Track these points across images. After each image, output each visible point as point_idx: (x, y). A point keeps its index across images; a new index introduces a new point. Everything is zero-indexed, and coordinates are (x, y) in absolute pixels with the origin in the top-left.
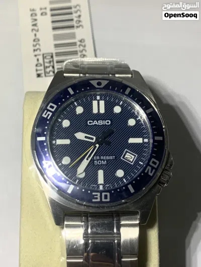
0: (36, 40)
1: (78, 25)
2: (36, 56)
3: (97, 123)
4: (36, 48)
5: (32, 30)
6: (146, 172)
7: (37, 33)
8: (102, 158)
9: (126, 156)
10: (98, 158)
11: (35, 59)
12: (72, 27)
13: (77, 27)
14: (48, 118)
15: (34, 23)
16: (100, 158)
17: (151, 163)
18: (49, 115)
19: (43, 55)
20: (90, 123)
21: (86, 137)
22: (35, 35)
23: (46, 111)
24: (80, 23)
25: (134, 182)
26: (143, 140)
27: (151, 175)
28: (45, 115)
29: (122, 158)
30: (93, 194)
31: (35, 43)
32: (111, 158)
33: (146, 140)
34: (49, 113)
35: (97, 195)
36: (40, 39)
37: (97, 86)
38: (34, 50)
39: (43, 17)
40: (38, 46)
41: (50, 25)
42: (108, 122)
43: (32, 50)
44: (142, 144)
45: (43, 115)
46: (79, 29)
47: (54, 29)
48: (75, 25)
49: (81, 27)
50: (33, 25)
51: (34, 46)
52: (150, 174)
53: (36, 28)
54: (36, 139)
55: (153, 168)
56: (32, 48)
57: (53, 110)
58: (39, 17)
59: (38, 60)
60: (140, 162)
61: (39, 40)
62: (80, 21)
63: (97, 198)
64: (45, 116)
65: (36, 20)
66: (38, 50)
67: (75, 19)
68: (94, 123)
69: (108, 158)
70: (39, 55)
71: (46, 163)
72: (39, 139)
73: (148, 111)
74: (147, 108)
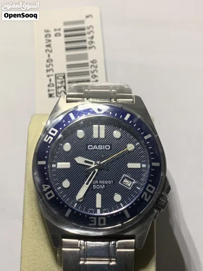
0: (49, 61)
1: (91, 46)
2: (48, 76)
3: (97, 148)
4: (49, 68)
5: (46, 51)
6: (142, 197)
7: (51, 54)
9: (124, 181)
10: (97, 182)
11: (48, 79)
12: (85, 48)
13: (90, 48)
14: (49, 143)
15: (48, 44)
16: (99, 182)
17: (147, 189)
18: (50, 139)
19: (56, 75)
20: (90, 147)
22: (49, 56)
23: (47, 136)
24: (93, 44)
25: (130, 207)
26: (141, 165)
29: (120, 183)
31: (48, 64)
34: (50, 137)
35: (93, 219)
36: (54, 60)
37: (98, 112)
38: (47, 71)
39: (58, 38)
40: (51, 67)
41: (64, 46)
43: (45, 71)
46: (91, 50)
47: (67, 49)
48: (88, 46)
49: (93, 48)
50: (47, 46)
51: (47, 66)
53: (50, 49)
54: (37, 162)
55: (149, 194)
56: (46, 68)
57: (54, 135)
58: (53, 38)
59: (50, 80)
61: (52, 61)
62: (92, 42)
65: (50, 41)
66: (51, 71)
67: (88, 40)
68: (94, 148)
69: (106, 182)
70: (52, 75)
71: (46, 187)
72: (40, 163)
73: (146, 138)
74: (146, 134)
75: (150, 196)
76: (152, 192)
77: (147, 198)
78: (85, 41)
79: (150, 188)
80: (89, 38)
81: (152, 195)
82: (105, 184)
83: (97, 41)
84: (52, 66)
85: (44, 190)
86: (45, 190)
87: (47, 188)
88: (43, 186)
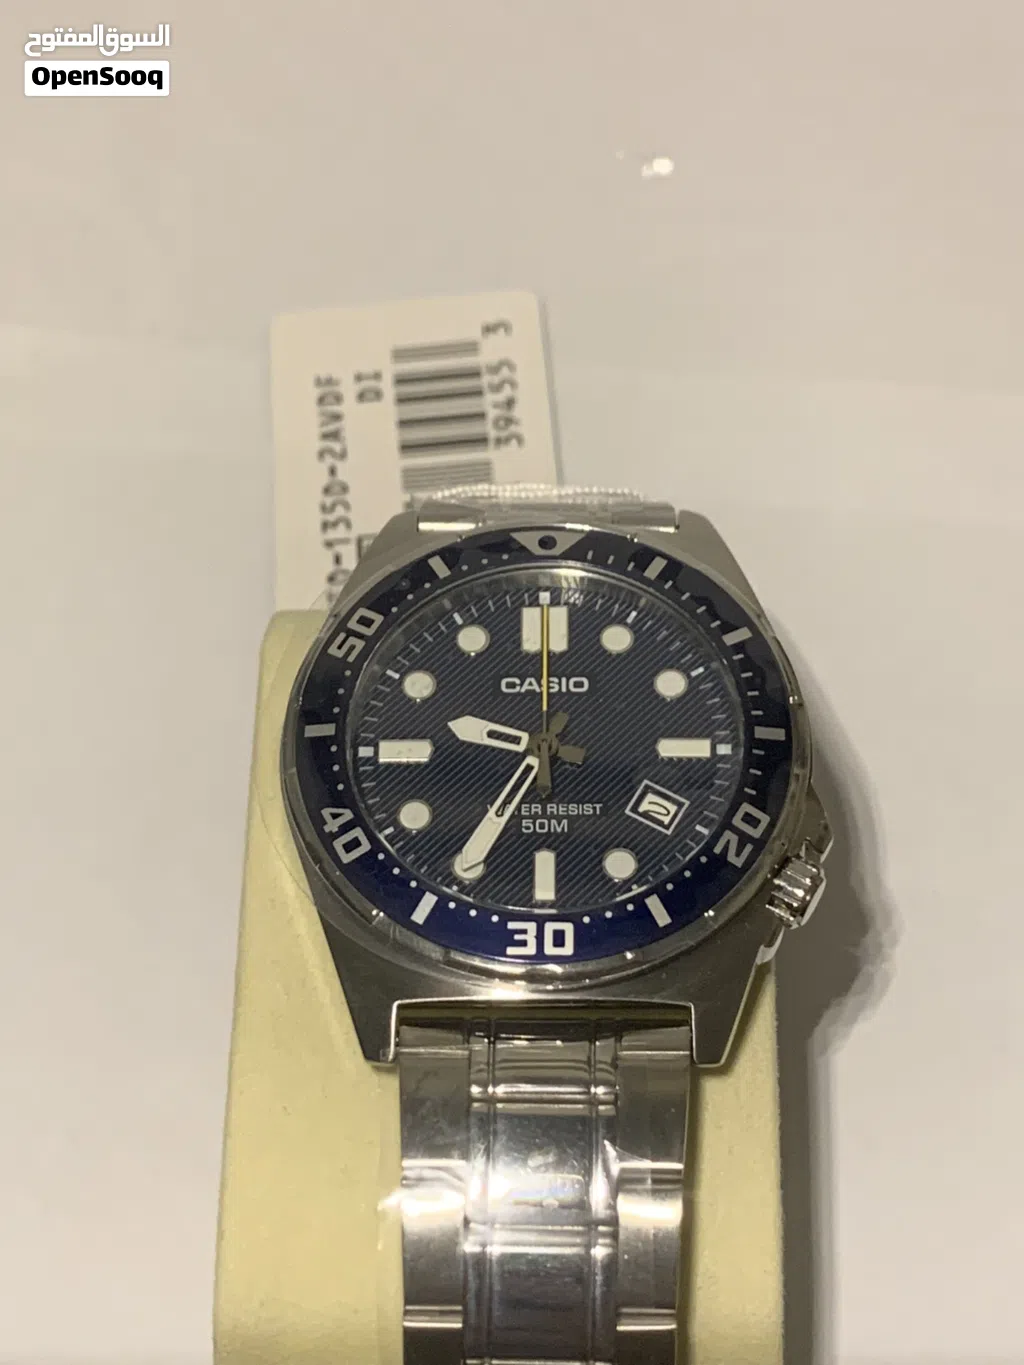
0: (335, 489)
1: (504, 434)
2: (329, 544)
3: (536, 687)
4: (331, 518)
5: (321, 454)
6: (718, 850)
7: (340, 466)
8: (551, 808)
9: (644, 807)
10: (537, 808)
11: (329, 555)
12: (481, 441)
13: (499, 441)
14: (351, 659)
15: (332, 427)
16: (544, 809)
17: (737, 821)
18: (352, 648)
19: (360, 541)
20: (511, 685)
21: (491, 734)
22: (333, 471)
23: (342, 636)
24: (513, 428)
25: (670, 887)
26: (713, 748)
27: (738, 862)
28: (340, 647)
29: (628, 812)
30: (512, 925)
31: (329, 501)
32: (588, 809)
33: (724, 749)
34: (352, 640)
35: (524, 932)
36: (350, 484)
37: (539, 551)
38: (325, 526)
39: (369, 407)
40: (340, 511)
41: (393, 437)
42: (579, 685)
43: (318, 526)
44: (708, 760)
45: (333, 650)
46: (504, 449)
47: (407, 448)
48: (492, 433)
49: (514, 442)
50: (326, 436)
51: (324, 509)
52: (731, 858)
53: (337, 447)
54: (303, 731)
55: (744, 839)
56: (319, 517)
57: (369, 632)
58: (349, 407)
59: (338, 560)
60: (699, 828)
61: (345, 489)
62: (509, 421)
63: (524, 943)
64: (340, 654)
65: (337, 417)
66: (342, 527)
67: (492, 413)
68: (526, 687)
69: (574, 809)
70: (345, 541)
71: (335, 816)
72: (313, 731)
73: (731, 639)
74: (728, 628)
75: (749, 848)
76: (756, 833)
77: (738, 854)
78: (481, 416)
79: (749, 819)
80: (496, 406)
81: (760, 845)
82: (568, 817)
83: (531, 414)
84: (347, 506)
85: (327, 829)
86: (332, 826)
87: (341, 821)
88: (326, 812)
